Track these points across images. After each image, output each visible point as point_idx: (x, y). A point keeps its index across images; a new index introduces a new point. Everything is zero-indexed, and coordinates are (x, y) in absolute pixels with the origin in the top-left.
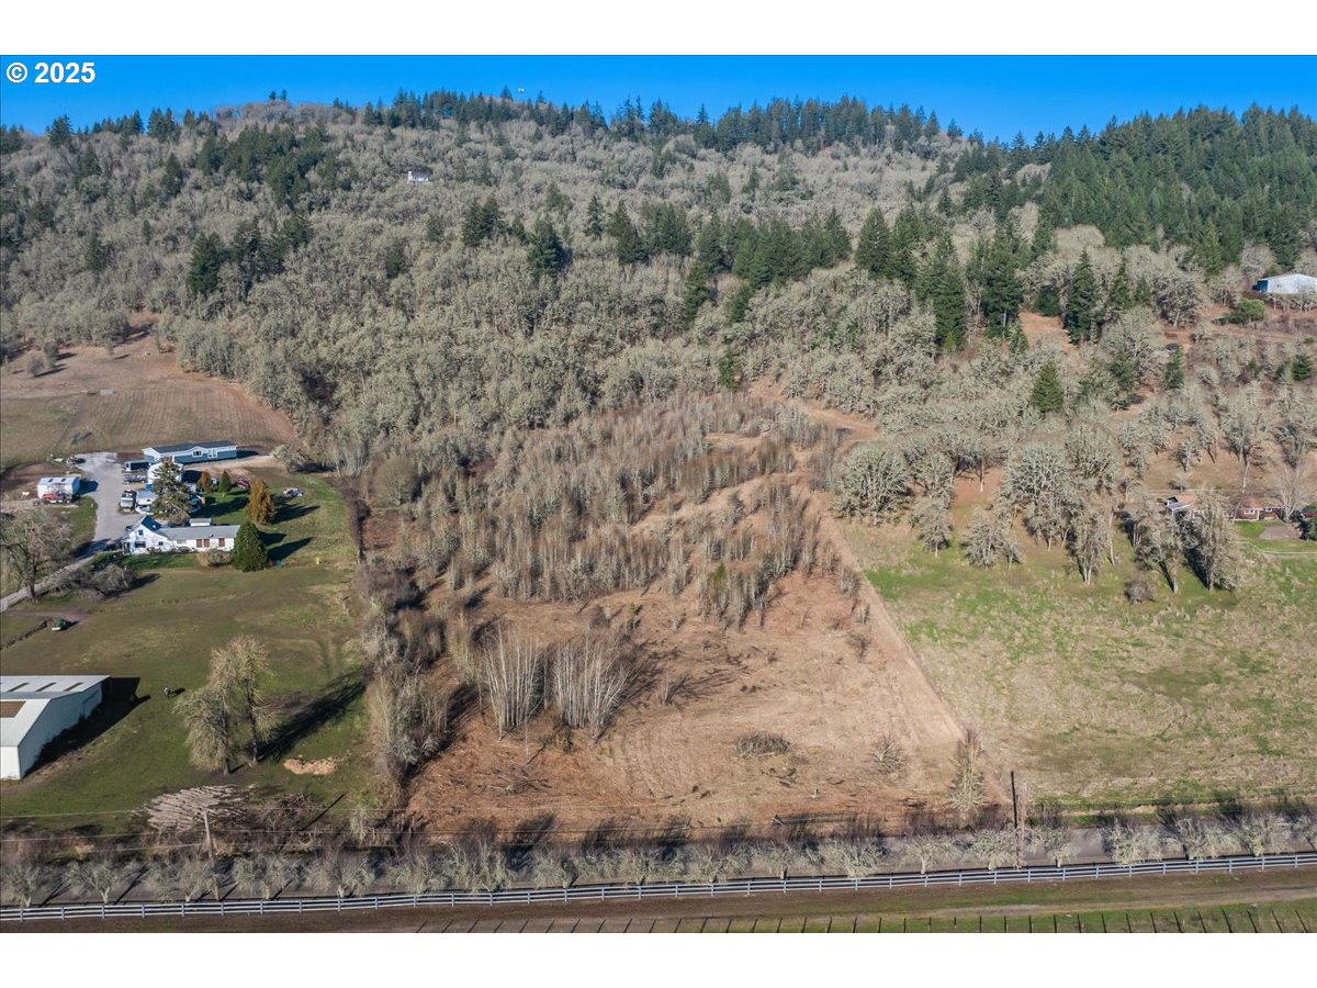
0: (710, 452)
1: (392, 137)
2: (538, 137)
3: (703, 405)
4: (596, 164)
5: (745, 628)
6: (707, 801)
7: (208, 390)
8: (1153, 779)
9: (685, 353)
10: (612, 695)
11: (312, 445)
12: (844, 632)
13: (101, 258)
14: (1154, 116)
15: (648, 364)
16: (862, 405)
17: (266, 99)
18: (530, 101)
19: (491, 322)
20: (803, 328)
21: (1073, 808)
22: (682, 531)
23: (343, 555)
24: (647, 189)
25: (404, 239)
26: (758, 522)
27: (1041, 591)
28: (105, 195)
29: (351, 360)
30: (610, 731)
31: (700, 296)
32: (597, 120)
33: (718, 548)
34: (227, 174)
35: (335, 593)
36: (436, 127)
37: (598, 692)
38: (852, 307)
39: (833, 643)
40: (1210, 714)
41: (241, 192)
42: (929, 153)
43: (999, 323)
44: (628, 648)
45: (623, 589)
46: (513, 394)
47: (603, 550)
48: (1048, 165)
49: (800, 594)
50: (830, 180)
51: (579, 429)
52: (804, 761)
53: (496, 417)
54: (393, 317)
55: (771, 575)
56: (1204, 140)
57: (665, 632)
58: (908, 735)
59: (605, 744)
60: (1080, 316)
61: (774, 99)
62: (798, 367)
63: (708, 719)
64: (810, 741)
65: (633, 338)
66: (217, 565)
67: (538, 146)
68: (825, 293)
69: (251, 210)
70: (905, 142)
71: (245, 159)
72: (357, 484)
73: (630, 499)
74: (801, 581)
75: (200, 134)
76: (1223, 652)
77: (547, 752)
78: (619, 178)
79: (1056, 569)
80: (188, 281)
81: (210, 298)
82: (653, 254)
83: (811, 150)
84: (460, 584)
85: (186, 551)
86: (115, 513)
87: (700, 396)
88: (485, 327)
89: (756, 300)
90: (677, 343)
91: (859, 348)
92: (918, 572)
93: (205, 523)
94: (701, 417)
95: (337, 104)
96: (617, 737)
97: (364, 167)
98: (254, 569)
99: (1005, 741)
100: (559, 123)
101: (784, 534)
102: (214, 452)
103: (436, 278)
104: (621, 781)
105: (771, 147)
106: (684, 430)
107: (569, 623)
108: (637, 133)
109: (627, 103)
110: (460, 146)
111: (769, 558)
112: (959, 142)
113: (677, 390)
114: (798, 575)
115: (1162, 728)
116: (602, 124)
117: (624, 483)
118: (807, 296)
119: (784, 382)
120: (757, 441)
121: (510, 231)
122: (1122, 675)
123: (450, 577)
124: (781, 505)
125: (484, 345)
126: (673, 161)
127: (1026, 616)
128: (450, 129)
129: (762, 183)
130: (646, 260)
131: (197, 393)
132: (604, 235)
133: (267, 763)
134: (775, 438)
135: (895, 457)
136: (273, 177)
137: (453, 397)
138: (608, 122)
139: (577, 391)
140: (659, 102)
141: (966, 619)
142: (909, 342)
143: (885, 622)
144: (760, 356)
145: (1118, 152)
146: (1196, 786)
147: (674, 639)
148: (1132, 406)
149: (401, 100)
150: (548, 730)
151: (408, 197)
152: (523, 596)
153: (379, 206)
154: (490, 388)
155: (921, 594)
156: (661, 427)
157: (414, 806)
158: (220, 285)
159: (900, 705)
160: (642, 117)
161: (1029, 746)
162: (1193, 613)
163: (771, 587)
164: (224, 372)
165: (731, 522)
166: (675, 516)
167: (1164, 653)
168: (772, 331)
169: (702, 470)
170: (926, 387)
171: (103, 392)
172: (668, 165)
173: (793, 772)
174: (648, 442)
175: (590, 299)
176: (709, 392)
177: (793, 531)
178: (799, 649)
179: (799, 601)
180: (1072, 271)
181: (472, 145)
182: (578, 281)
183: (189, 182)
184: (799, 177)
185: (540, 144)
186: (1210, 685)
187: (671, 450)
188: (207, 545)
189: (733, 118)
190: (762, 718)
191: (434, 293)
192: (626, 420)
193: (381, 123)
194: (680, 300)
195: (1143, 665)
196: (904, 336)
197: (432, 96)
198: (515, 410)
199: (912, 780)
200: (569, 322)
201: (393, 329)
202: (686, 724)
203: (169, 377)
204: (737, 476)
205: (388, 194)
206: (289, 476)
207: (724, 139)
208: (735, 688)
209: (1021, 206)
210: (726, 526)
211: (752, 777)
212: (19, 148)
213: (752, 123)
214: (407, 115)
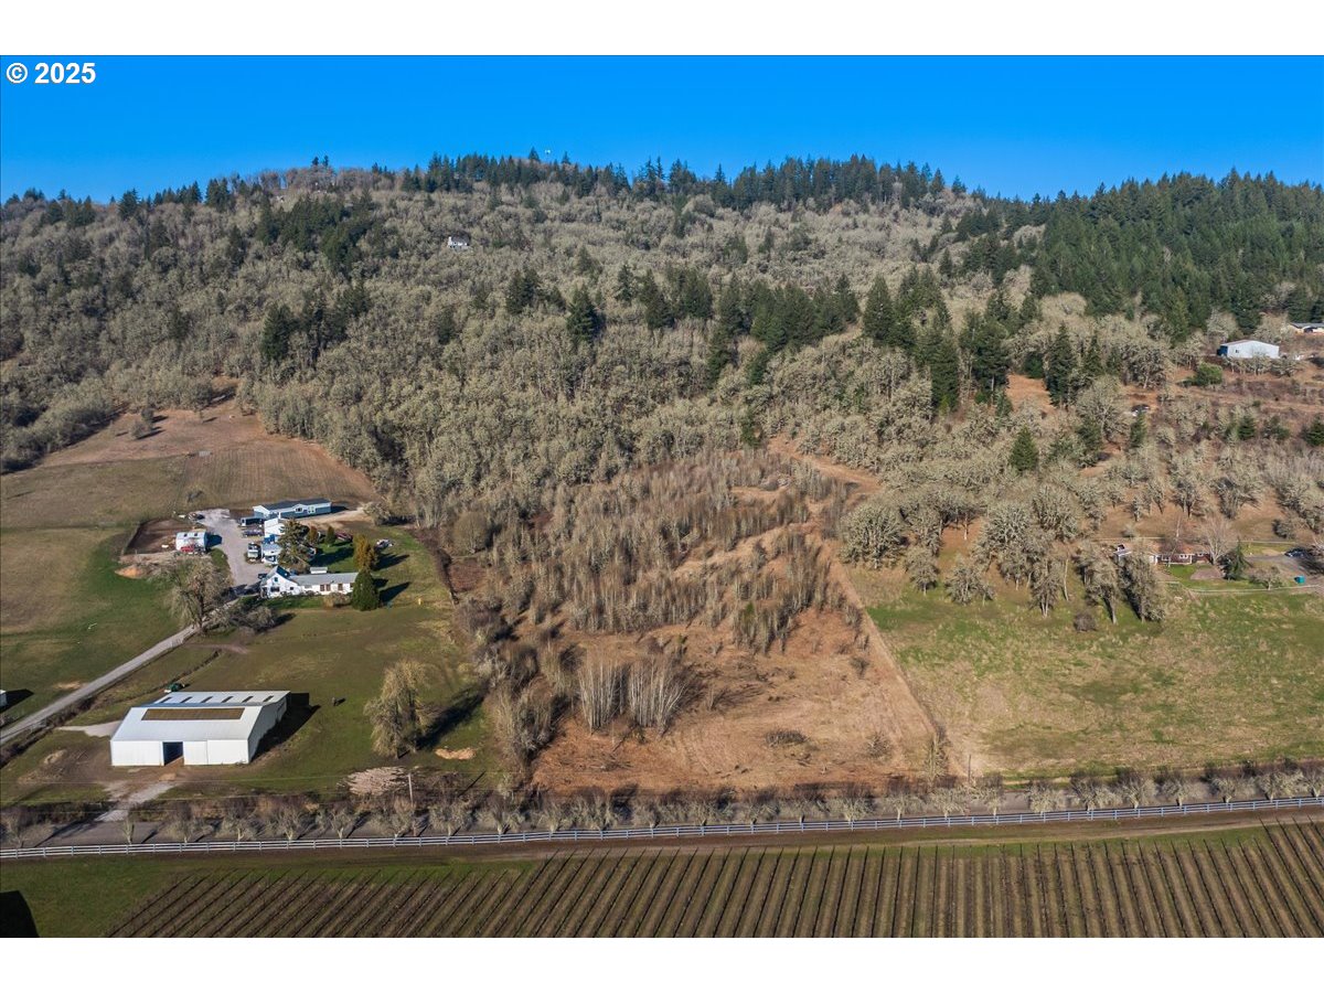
0: (735, 504)
1: (430, 203)
2: (565, 198)
3: (728, 461)
4: (619, 225)
5: (770, 654)
6: (746, 776)
7: (292, 451)
8: (1072, 760)
9: (711, 412)
10: (672, 701)
11: (394, 501)
12: (848, 656)
13: (182, 328)
14: (1141, 181)
15: (678, 423)
16: (866, 461)
17: (309, 165)
18: (556, 163)
19: (535, 385)
20: (816, 390)
21: (1010, 779)
22: (715, 574)
23: (438, 596)
24: (671, 250)
25: (452, 306)
26: (778, 567)
27: (1007, 623)
28: (176, 265)
29: (416, 422)
30: (671, 729)
31: (724, 358)
32: (620, 181)
33: (746, 589)
34: (285, 244)
35: (440, 628)
36: (470, 190)
37: (661, 701)
38: (859, 372)
39: (838, 664)
40: (1124, 715)
41: (299, 261)
42: (934, 209)
43: (988, 387)
44: (679, 670)
45: (671, 623)
46: (561, 453)
47: (653, 592)
48: (1043, 227)
49: (814, 626)
50: (840, 240)
51: (622, 485)
52: (815, 749)
53: (547, 474)
54: (449, 382)
55: (790, 611)
56: (1184, 206)
57: (707, 657)
58: (894, 732)
59: (668, 738)
60: (1059, 381)
61: (787, 158)
62: (812, 427)
63: (744, 720)
64: (822, 735)
65: (663, 398)
66: (339, 606)
67: (565, 208)
68: (835, 358)
69: (310, 279)
70: (912, 199)
71: (301, 230)
72: (437, 536)
73: (671, 547)
74: (815, 616)
75: (255, 203)
76: (1145, 669)
77: (626, 744)
78: (643, 238)
79: (1021, 605)
80: (261, 349)
81: (283, 365)
82: (679, 318)
83: (823, 208)
84: (540, 619)
85: (311, 594)
86: (243, 563)
87: (725, 452)
88: (531, 390)
89: (774, 363)
90: (703, 401)
91: (865, 410)
92: (909, 608)
93: (323, 570)
94: (726, 473)
95: (376, 169)
96: (677, 733)
97: (410, 235)
98: (369, 609)
99: (967, 735)
100: (584, 183)
101: (800, 577)
102: (312, 508)
103: (485, 344)
104: (682, 762)
105: (785, 205)
106: (712, 484)
107: (629, 650)
108: (658, 193)
109: (649, 165)
110: (493, 209)
111: (788, 598)
112: (963, 198)
113: (704, 447)
114: (811, 611)
115: (1085, 725)
116: (624, 184)
117: (665, 533)
118: (819, 361)
119: (799, 440)
120: (776, 494)
121: (548, 298)
122: (1062, 687)
123: (531, 614)
124: (797, 553)
125: (532, 408)
126: (693, 221)
127: (993, 643)
128: (482, 191)
129: (778, 242)
130: (672, 325)
131: (283, 454)
132: (634, 300)
133: (423, 751)
134: (792, 492)
135: (892, 513)
136: (328, 246)
137: (510, 456)
138: (630, 182)
139: (616, 450)
140: (678, 162)
141: (945, 645)
142: (908, 405)
143: (881, 648)
144: (778, 415)
145: (1105, 217)
146: (1103, 764)
147: (714, 662)
148: (1100, 463)
149: (435, 164)
150: (625, 728)
151: (451, 264)
152: (592, 629)
153: (424, 273)
154: (541, 447)
155: (912, 626)
156: (691, 481)
157: (536, 779)
158: (290, 352)
159: (889, 710)
160: (663, 177)
161: (984, 738)
162: (1125, 639)
163: (790, 621)
164: (304, 433)
165: (756, 567)
166: (709, 562)
167: (1098, 670)
168: (787, 391)
169: (730, 522)
170: (923, 447)
171: (202, 454)
172: (688, 226)
173: (808, 756)
174: (682, 496)
175: (623, 363)
176: (732, 448)
177: (807, 574)
178: (813, 670)
179: (813, 632)
180: (1053, 339)
181: (504, 207)
182: (612, 346)
183: (251, 252)
184: (811, 237)
185: (567, 205)
186: (1129, 694)
187: (702, 503)
188: (328, 589)
189: (749, 177)
190: (784, 719)
191: (483, 358)
192: (660, 475)
193: (419, 188)
194: (705, 362)
195: (1080, 680)
196: (903, 400)
197: (465, 160)
198: (563, 467)
199: (895, 761)
200: (606, 385)
201: (451, 393)
202: (727, 724)
203: (256, 439)
204: (760, 527)
205: (432, 261)
206: (376, 529)
207: (742, 196)
208: (763, 698)
209: (1016, 268)
210: (752, 571)
211: (778, 760)
212: (92, 220)
213: (766, 182)
214: (442, 179)
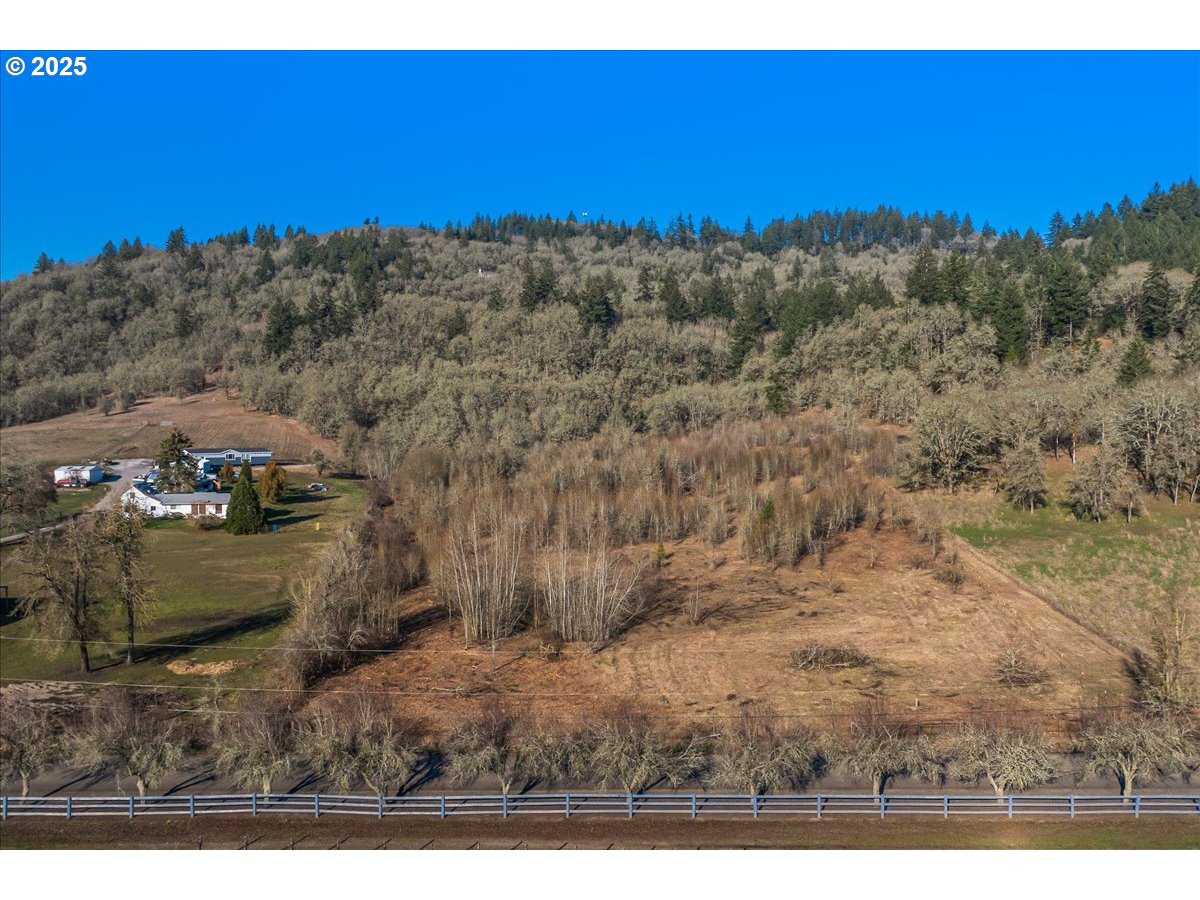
1: (466, 246)
2: (598, 248)
3: (750, 427)
5: (801, 568)
7: (264, 423)
12: (928, 571)
13: (188, 326)
15: (695, 398)
18: (592, 222)
20: (852, 357)
25: (467, 311)
28: (205, 285)
29: (402, 395)
31: (748, 345)
32: (652, 234)
34: (315, 267)
36: (508, 242)
38: (903, 331)
39: (915, 579)
41: (325, 280)
42: (966, 250)
43: (1066, 332)
44: (652, 583)
45: (652, 540)
49: (868, 543)
52: (893, 674)
53: (538, 438)
54: (447, 365)
57: (700, 571)
59: (607, 655)
61: (814, 210)
63: (751, 636)
65: (680, 380)
66: (205, 528)
67: (598, 255)
70: (942, 242)
71: (331, 256)
74: (867, 535)
75: (297, 243)
77: (525, 660)
80: (263, 343)
81: (282, 356)
82: (701, 317)
83: (851, 252)
85: (179, 517)
87: (748, 421)
89: (803, 339)
90: (725, 385)
91: (913, 367)
92: (1012, 527)
94: (747, 435)
95: (422, 226)
96: (625, 650)
97: (438, 263)
98: (247, 532)
100: (618, 237)
102: (248, 457)
103: (492, 334)
104: (623, 687)
105: (813, 250)
108: (688, 244)
109: (680, 219)
113: (723, 419)
114: (863, 530)
116: (657, 236)
121: (564, 298)
125: (532, 382)
126: (722, 261)
127: (1167, 557)
128: (520, 243)
129: (806, 274)
130: (694, 319)
131: (251, 425)
132: (654, 300)
133: (146, 663)
136: (355, 269)
137: (497, 420)
138: (662, 236)
139: (623, 421)
140: (709, 217)
141: (1087, 560)
143: (980, 563)
144: (808, 386)
145: (1163, 213)
147: (710, 576)
149: (478, 222)
151: (474, 285)
153: (448, 291)
155: (1022, 542)
158: (292, 346)
160: (694, 232)
163: (831, 538)
164: (281, 411)
168: (819, 362)
169: (748, 462)
171: (163, 423)
172: (717, 265)
173: (878, 684)
175: (638, 349)
176: (757, 417)
178: (872, 585)
179: (867, 548)
181: (538, 253)
182: (627, 334)
183: (280, 274)
185: (600, 253)
187: (716, 451)
188: (203, 511)
190: (827, 636)
191: (489, 347)
193: (458, 237)
194: (728, 350)
197: (505, 219)
200: (617, 368)
202: (721, 640)
205: (458, 281)
207: (770, 245)
208: (789, 613)
211: (816, 688)
212: (139, 255)
213: (794, 231)
214: (483, 231)
